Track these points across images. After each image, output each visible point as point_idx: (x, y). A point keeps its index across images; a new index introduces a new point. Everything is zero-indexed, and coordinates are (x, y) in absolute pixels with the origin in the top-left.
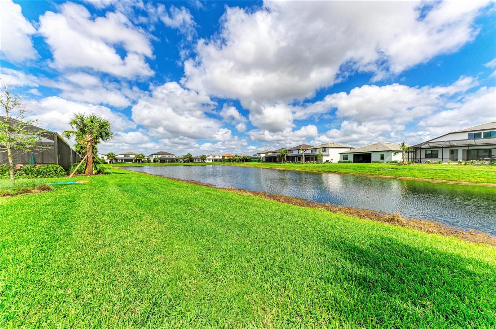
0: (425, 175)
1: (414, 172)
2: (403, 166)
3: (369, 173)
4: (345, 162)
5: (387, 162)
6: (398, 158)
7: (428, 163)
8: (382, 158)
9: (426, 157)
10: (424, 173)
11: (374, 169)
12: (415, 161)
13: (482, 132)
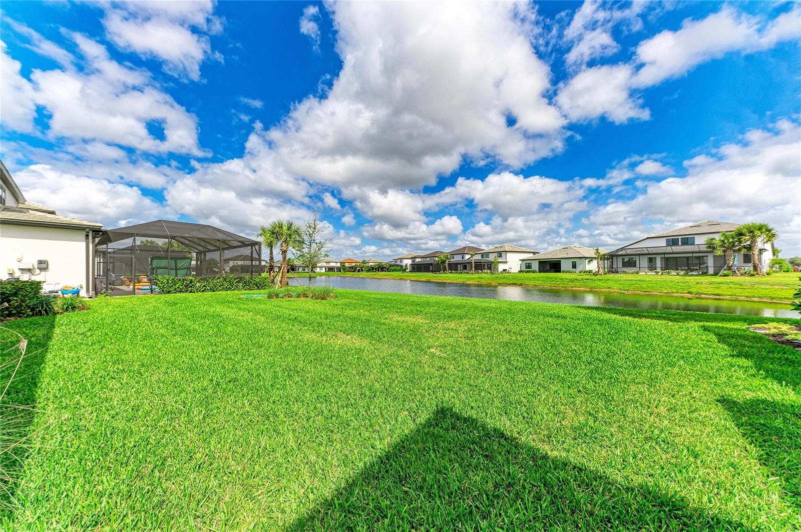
0: (621, 286)
1: (610, 284)
2: (598, 277)
3: (561, 285)
4: (528, 272)
5: (580, 272)
6: (593, 266)
7: (625, 272)
8: (574, 266)
9: (623, 266)
10: (620, 284)
11: (567, 281)
12: (612, 270)
13: (680, 238)
